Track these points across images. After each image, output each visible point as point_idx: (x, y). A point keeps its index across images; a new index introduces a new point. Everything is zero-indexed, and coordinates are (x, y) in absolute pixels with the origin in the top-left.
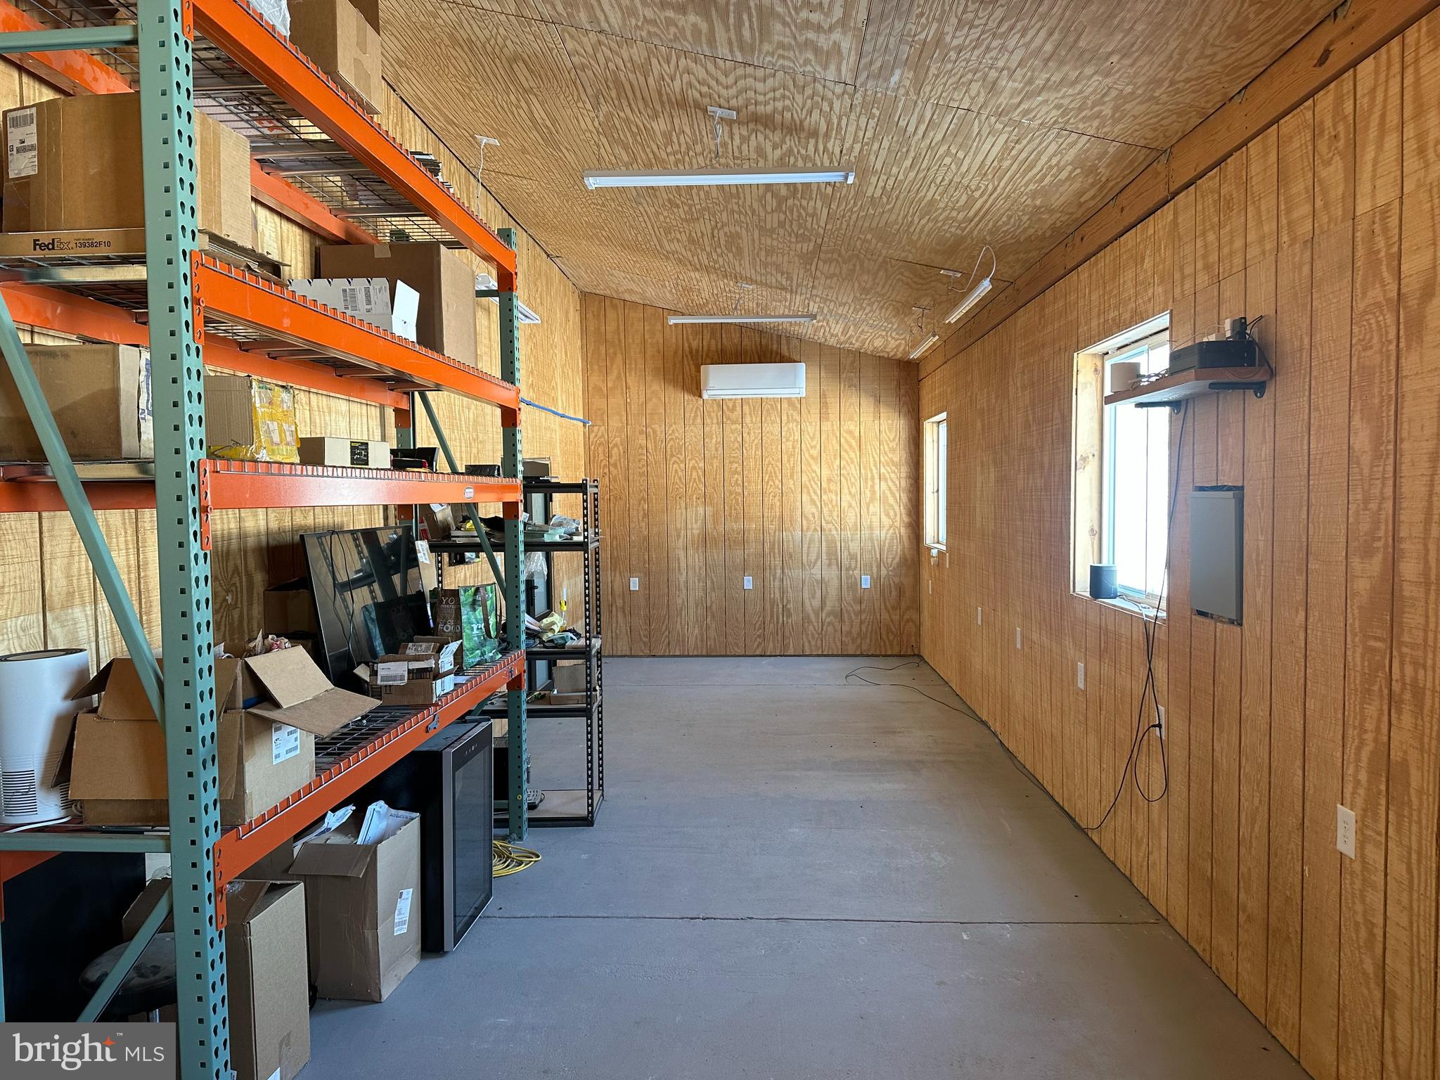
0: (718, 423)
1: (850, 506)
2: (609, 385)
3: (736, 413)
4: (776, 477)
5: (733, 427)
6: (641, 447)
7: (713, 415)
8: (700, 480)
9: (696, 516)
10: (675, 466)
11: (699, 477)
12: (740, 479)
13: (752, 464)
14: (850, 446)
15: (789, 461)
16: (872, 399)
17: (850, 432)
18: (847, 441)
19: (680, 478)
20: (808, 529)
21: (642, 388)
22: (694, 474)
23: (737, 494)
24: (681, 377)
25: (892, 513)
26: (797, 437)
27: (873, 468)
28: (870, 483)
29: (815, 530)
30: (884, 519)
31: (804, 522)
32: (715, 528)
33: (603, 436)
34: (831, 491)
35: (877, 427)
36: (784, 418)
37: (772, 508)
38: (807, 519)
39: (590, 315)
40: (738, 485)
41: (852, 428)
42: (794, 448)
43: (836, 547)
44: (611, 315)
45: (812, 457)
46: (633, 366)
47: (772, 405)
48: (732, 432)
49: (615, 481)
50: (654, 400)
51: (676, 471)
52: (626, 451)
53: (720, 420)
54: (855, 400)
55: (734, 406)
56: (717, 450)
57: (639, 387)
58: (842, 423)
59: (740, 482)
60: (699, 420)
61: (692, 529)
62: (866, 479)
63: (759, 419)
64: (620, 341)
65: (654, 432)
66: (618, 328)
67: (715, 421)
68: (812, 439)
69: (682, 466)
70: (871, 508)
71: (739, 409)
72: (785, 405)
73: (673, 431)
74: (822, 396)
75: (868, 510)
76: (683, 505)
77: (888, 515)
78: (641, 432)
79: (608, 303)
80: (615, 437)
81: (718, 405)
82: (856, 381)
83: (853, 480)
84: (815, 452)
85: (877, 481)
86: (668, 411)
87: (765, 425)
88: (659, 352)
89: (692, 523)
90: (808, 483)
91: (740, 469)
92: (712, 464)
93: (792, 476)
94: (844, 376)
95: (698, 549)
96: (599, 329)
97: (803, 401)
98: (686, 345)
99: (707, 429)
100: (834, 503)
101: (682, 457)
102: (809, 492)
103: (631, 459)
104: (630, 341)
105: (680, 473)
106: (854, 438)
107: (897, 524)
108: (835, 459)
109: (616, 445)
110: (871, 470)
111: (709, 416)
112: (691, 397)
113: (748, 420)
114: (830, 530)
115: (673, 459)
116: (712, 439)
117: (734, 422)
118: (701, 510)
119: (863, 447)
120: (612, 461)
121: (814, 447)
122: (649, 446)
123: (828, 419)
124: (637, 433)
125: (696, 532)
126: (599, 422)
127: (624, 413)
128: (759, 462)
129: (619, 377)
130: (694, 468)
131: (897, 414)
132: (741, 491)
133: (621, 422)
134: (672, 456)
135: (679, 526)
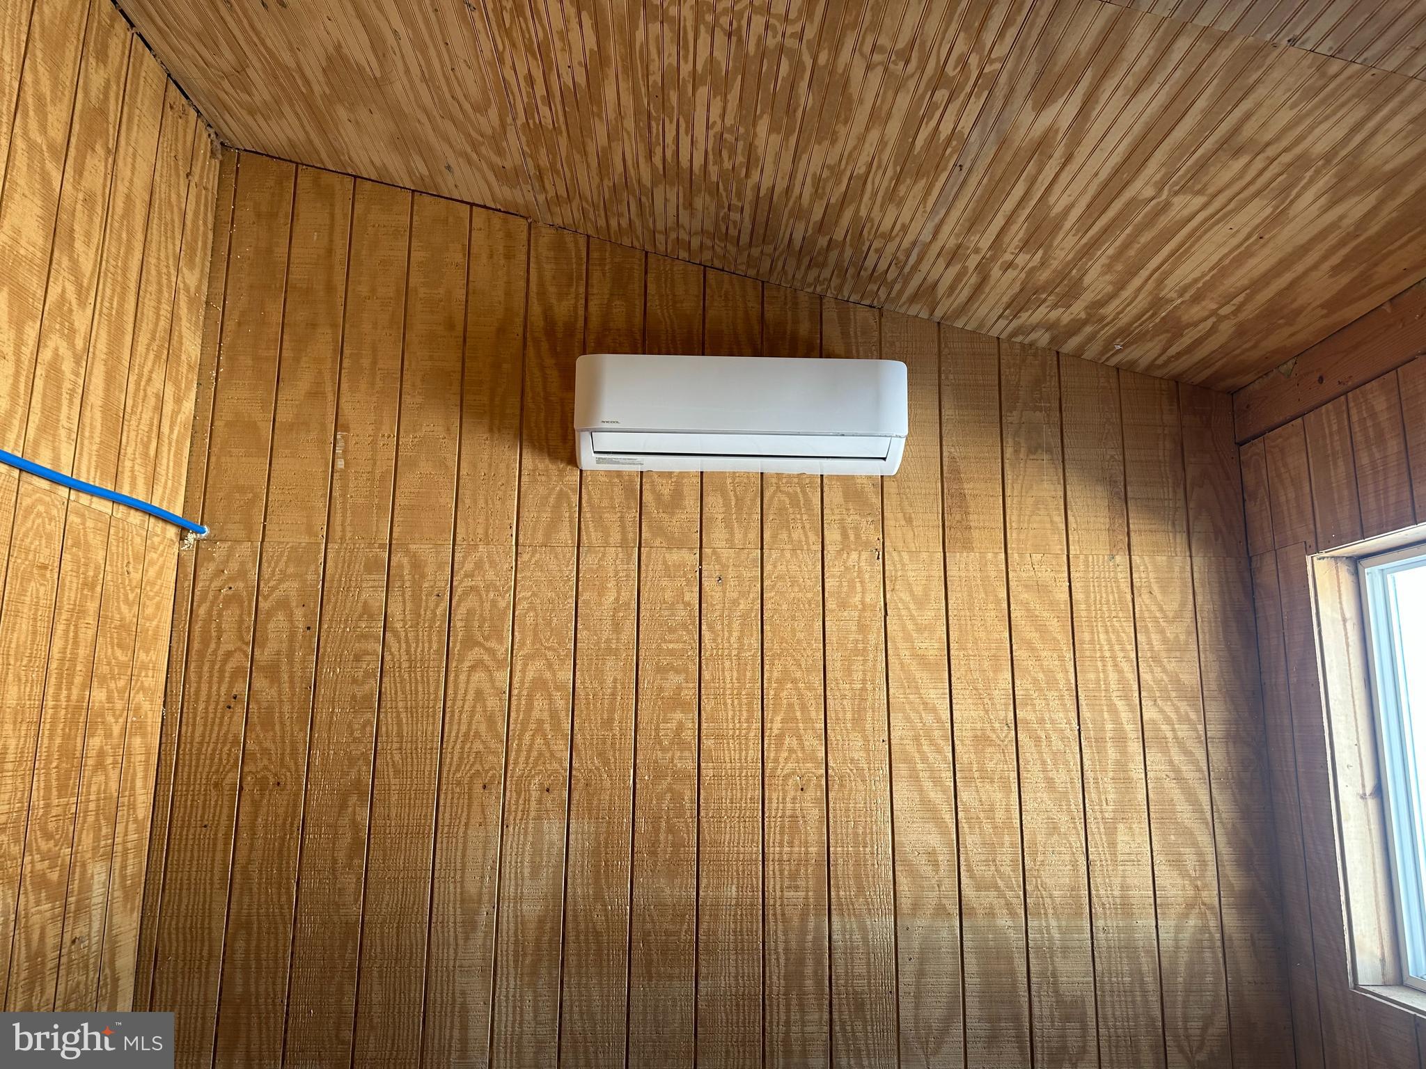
0: (624, 544)
1: (1054, 829)
2: (284, 416)
3: (681, 516)
4: (808, 720)
5: (674, 557)
6: (367, 611)
7: (611, 518)
8: (556, 726)
9: (537, 852)
10: (479, 676)
11: (554, 714)
12: (691, 726)
13: (730, 676)
14: (1042, 630)
15: (848, 671)
16: (1101, 491)
17: (1041, 589)
18: (1032, 617)
19: (491, 721)
20: (916, 907)
21: (388, 428)
22: (540, 703)
23: (679, 776)
24: (514, 400)
25: (1190, 860)
26: (874, 596)
27: (1120, 705)
28: (1112, 753)
29: (940, 910)
30: (1167, 877)
31: (902, 880)
32: (598, 896)
33: (242, 574)
34: (986, 777)
35: (1123, 576)
36: (832, 535)
37: (794, 829)
38: (913, 873)
39: (246, 214)
40: (683, 746)
41: (1045, 575)
42: (862, 628)
43: (1012, 973)
44: (311, 215)
45: (922, 660)
46: (366, 362)
47: (793, 498)
48: (669, 571)
49: (267, 724)
50: (425, 467)
51: (479, 694)
52: (315, 628)
53: (632, 534)
54: (1049, 489)
55: (677, 494)
56: (617, 627)
57: (378, 424)
58: (1014, 557)
59: (689, 735)
60: (565, 535)
61: (519, 899)
62: (1100, 740)
63: (754, 535)
64: (330, 288)
65: (417, 565)
66: (330, 252)
67: (616, 537)
68: (921, 603)
69: (502, 677)
70: (1122, 837)
71: (691, 502)
72: (834, 496)
73: (479, 565)
74: (948, 475)
75: (1113, 844)
76: (495, 815)
77: (1177, 863)
78: (372, 565)
79: (305, 181)
80: (284, 577)
81: (628, 490)
82: (1049, 435)
83: (1057, 744)
84: (932, 646)
85: (1135, 747)
86: (467, 501)
87: (772, 556)
88: (451, 326)
89: (519, 878)
90: (911, 749)
91: (689, 693)
92: (599, 675)
93: (858, 720)
94: (1012, 417)
95: (534, 973)
96: (269, 251)
97: (890, 488)
98: (536, 309)
99: (589, 561)
100: (1000, 815)
101: (502, 649)
102: (914, 777)
103: (329, 649)
104: (364, 289)
105: (492, 703)
106: (1053, 604)
107: (1210, 896)
108: (997, 670)
109: (284, 604)
110: (1113, 710)
111: (599, 521)
112: (544, 464)
113: (717, 536)
114: (991, 914)
115: (475, 653)
116: (602, 591)
117: (675, 543)
118: (553, 831)
119: (1084, 635)
120: (263, 656)
121: (930, 628)
122: (395, 609)
123: (967, 546)
124: (359, 566)
125: (532, 910)
126: (236, 530)
127: (321, 505)
128: (752, 673)
129: (315, 394)
130: (540, 684)
131: (1181, 539)
132: (691, 766)
133: (310, 530)
134: (470, 643)
135: (472, 888)
